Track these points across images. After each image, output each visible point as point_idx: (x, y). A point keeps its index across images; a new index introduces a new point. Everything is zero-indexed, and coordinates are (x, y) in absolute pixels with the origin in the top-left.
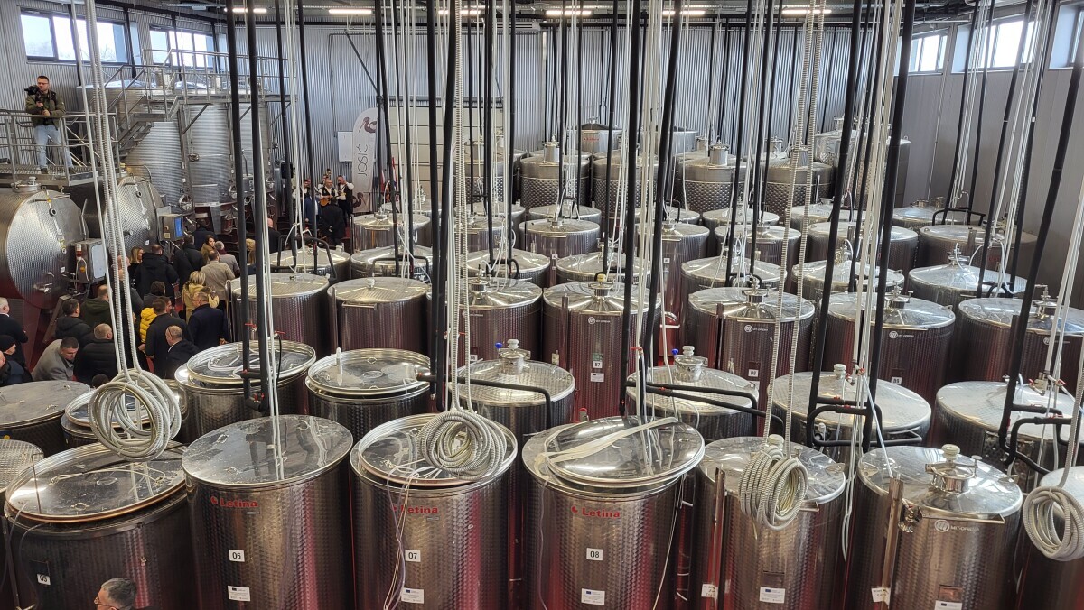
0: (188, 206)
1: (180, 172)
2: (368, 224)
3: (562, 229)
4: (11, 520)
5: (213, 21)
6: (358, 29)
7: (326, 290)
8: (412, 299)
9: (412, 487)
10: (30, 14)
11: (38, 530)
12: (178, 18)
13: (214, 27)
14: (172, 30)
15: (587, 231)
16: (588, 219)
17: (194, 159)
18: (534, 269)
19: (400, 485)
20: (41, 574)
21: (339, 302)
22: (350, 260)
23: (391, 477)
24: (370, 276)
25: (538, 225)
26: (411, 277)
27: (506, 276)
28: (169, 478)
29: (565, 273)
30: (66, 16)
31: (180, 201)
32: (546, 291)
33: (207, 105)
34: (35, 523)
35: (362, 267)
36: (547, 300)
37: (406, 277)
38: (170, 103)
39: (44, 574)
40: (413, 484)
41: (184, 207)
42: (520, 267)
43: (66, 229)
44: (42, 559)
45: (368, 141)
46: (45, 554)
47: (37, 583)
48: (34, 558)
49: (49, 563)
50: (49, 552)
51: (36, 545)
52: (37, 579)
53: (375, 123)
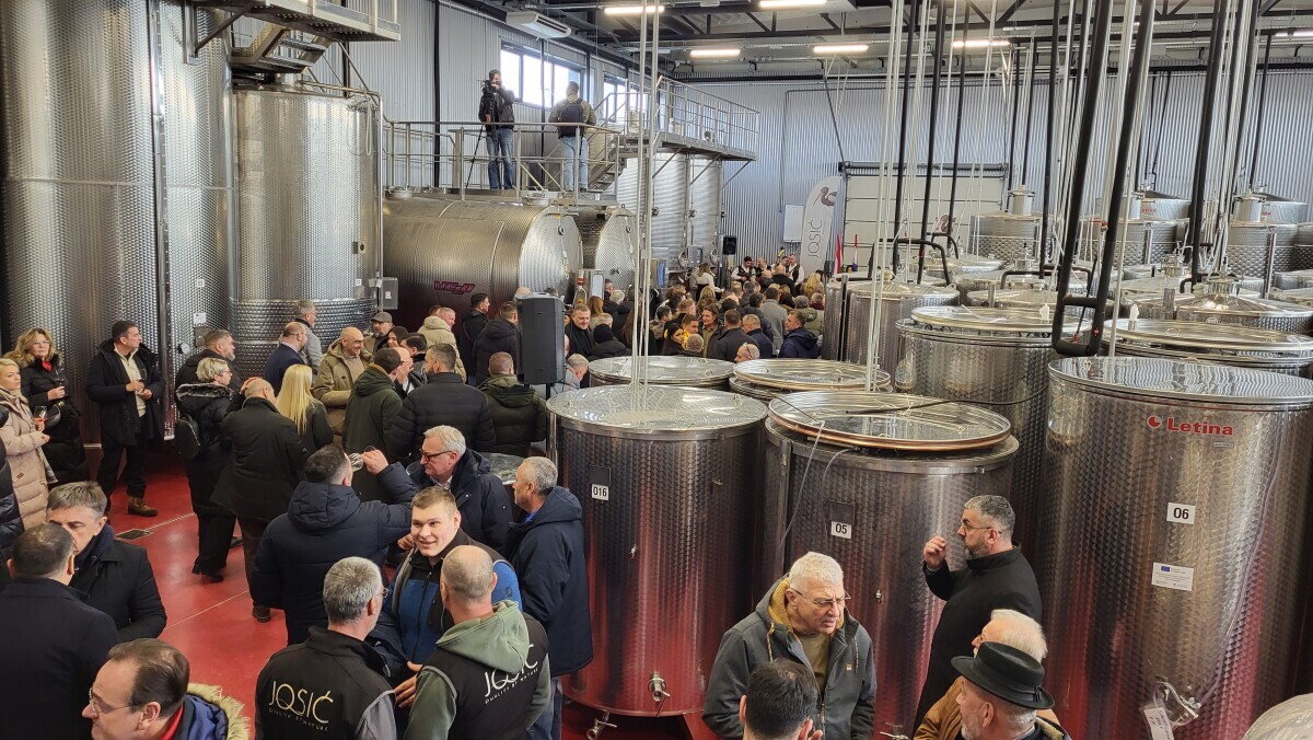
10: (505, 48)
12: (631, 69)
17: (655, 213)
20: (838, 521)
30: (536, 54)
34: (839, 447)
38: (645, 141)
39: (844, 522)
44: (846, 499)
45: (824, 216)
46: (854, 492)
47: (829, 535)
48: (834, 497)
49: (857, 504)
50: (860, 490)
51: (840, 478)
52: (829, 530)
53: (834, 194)
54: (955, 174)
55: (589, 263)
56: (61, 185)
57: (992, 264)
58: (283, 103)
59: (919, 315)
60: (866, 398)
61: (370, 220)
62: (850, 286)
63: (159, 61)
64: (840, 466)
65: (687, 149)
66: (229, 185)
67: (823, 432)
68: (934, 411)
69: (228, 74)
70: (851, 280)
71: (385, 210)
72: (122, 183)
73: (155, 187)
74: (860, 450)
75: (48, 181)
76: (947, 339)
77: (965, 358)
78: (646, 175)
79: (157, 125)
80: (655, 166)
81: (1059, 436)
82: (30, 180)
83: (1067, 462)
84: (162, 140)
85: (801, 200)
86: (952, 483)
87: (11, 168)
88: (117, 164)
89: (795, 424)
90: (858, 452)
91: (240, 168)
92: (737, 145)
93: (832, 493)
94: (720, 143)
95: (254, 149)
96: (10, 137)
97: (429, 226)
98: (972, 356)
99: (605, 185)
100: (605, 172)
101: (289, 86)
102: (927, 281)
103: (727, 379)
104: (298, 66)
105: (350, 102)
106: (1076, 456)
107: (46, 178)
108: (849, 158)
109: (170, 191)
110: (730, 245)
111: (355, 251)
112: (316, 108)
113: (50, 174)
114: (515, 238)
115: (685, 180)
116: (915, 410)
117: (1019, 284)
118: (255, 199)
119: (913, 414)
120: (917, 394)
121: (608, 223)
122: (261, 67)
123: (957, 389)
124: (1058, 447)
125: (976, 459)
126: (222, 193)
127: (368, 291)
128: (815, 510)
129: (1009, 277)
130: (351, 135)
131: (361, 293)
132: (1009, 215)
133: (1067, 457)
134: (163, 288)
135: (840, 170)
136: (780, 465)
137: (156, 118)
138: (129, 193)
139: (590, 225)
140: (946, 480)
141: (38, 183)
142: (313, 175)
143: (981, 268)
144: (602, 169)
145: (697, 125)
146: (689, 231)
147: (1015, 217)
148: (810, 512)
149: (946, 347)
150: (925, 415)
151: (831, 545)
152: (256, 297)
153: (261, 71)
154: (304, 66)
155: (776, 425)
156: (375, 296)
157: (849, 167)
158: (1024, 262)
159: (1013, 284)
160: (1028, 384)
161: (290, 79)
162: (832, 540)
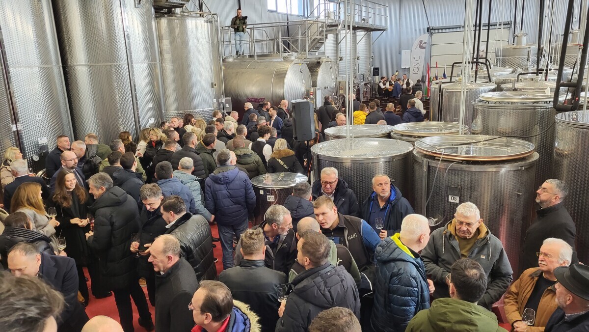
17: (341, 59)
20: (452, 195)
34: (452, 161)
39: (455, 195)
44: (456, 185)
45: (421, 54)
46: (460, 181)
47: (448, 202)
48: (450, 184)
49: (461, 187)
50: (463, 180)
51: (453, 175)
52: (448, 200)
53: (425, 43)
54: (489, 28)
55: (314, 85)
56: (90, 66)
57: (508, 71)
58: (176, 22)
59: (483, 97)
60: (461, 138)
61: (218, 73)
62: (443, 86)
63: (125, 7)
64: (452, 170)
65: (356, 27)
66: (158, 61)
67: (444, 155)
68: (495, 142)
69: (153, 10)
70: (443, 83)
71: (223, 68)
72: (115, 64)
73: (128, 64)
74: (462, 162)
75: (85, 65)
76: (498, 108)
77: (508, 116)
78: (337, 43)
79: (126, 37)
80: (341, 36)
81: (562, 150)
82: (77, 65)
83: (565, 162)
84: (129, 43)
85: (409, 47)
86: (508, 175)
87: (69, 60)
88: (112, 56)
89: (429, 152)
90: (461, 163)
91: (161, 53)
92: (379, 23)
93: (449, 183)
94: (371, 23)
95: (166, 44)
96: (67, 47)
97: (243, 73)
98: (511, 115)
99: (318, 48)
100: (318, 42)
101: (178, 14)
102: (479, 81)
103: (389, 133)
104: (182, 4)
105: (205, 19)
106: (571, 159)
107: (84, 64)
108: (432, 25)
109: (134, 65)
110: (376, 72)
111: (212, 87)
112: (191, 23)
113: (85, 62)
114: (281, 76)
115: (355, 43)
116: (484, 142)
117: (526, 79)
118: (168, 66)
119: (484, 144)
120: (484, 135)
121: (322, 66)
122: (166, 6)
123: (504, 131)
124: (561, 155)
125: (520, 163)
126: (155, 65)
127: (219, 104)
128: (441, 191)
129: (520, 76)
130: (206, 34)
131: (216, 105)
132: (515, 46)
133: (566, 160)
134: (136, 109)
135: (428, 31)
136: (422, 171)
137: (126, 33)
138: (117, 67)
139: (314, 67)
140: (505, 174)
141: (81, 67)
142: (192, 54)
143: (503, 73)
144: (316, 41)
145: (359, 15)
146: (357, 66)
147: (517, 47)
148: (438, 191)
149: (498, 111)
150: (489, 144)
151: (449, 206)
152: (172, 109)
153: (165, 8)
154: (184, 4)
155: (418, 152)
156: (222, 106)
157: (432, 29)
158: (527, 68)
159: (522, 79)
160: (539, 126)
161: (178, 11)
162: (449, 204)
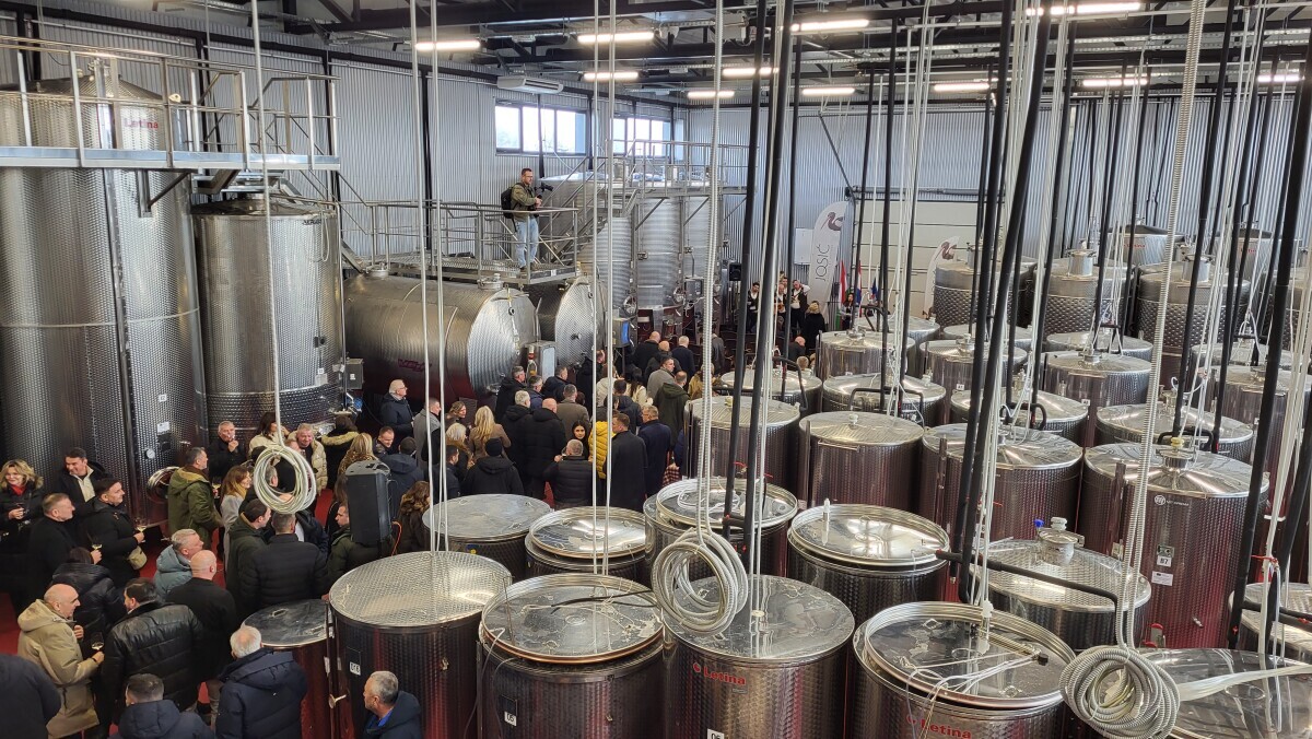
0: (632, 309)
1: (628, 271)
2: (837, 343)
3: (1099, 367)
4: (486, 646)
5: (672, 106)
6: (833, 110)
7: (797, 422)
8: (904, 444)
9: (938, 699)
10: (503, 105)
11: (512, 664)
12: (639, 104)
13: (672, 112)
14: (631, 117)
15: (1136, 372)
16: (1134, 355)
17: (642, 258)
18: (1065, 420)
19: (925, 694)
20: (509, 712)
21: (814, 439)
22: (822, 387)
23: (912, 680)
24: (847, 409)
25: (1065, 359)
26: (899, 416)
27: (1028, 425)
28: (638, 628)
29: (1111, 428)
30: (534, 106)
31: (625, 303)
32: (1089, 452)
33: (663, 198)
34: (508, 655)
35: (838, 397)
36: (1090, 464)
37: (892, 414)
38: (628, 197)
39: (512, 713)
40: (941, 695)
41: (628, 310)
42: (1048, 415)
43: (521, 330)
44: (512, 696)
45: (831, 240)
46: (515, 691)
47: (503, 721)
49: (518, 702)
50: (520, 690)
51: (508, 679)
52: (504, 717)
53: (841, 219)
61: (332, 316)
67: (498, 642)
72: (89, 325)
73: (117, 325)
85: (810, 224)
91: (210, 281)
95: (221, 265)
97: (394, 309)
110: (735, 272)
111: (317, 345)
115: (678, 219)
118: (224, 307)
121: (569, 291)
127: (333, 376)
130: (307, 245)
131: (323, 379)
134: (128, 407)
135: (847, 194)
138: (94, 331)
146: (686, 265)
151: (505, 728)
156: (341, 378)
157: (857, 191)
162: (505, 725)
